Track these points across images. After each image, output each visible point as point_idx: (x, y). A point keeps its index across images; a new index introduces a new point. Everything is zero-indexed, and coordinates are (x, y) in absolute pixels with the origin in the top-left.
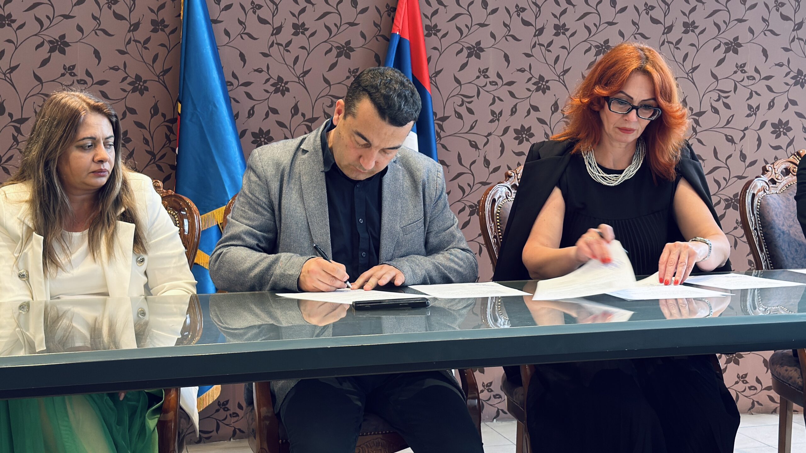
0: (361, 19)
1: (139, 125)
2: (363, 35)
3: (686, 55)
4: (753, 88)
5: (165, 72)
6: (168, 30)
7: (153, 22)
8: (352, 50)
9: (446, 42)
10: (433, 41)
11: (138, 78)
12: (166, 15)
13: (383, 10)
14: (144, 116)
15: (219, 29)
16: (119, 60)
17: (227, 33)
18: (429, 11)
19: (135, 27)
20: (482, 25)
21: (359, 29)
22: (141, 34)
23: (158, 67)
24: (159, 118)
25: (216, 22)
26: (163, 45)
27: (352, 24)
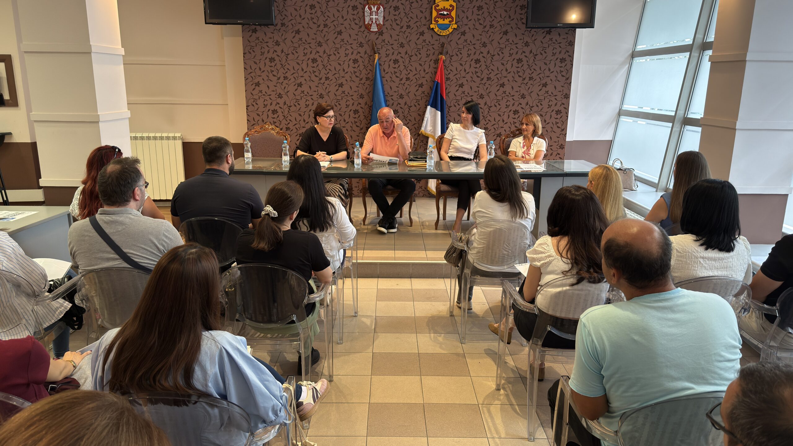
0: (426, 76)
1: (362, 108)
2: (427, 81)
3: (529, 88)
4: (551, 99)
5: (369, 92)
6: (370, 80)
7: (366, 78)
8: (423, 85)
9: (452, 82)
10: (448, 82)
11: (362, 94)
12: (369, 76)
13: (433, 72)
14: (363, 105)
15: (384, 79)
16: (356, 89)
17: (387, 81)
18: (447, 73)
19: (361, 79)
20: (464, 77)
21: (425, 79)
22: (363, 82)
23: (367, 91)
24: (367, 106)
25: (383, 77)
26: (369, 85)
27: (423, 77)
